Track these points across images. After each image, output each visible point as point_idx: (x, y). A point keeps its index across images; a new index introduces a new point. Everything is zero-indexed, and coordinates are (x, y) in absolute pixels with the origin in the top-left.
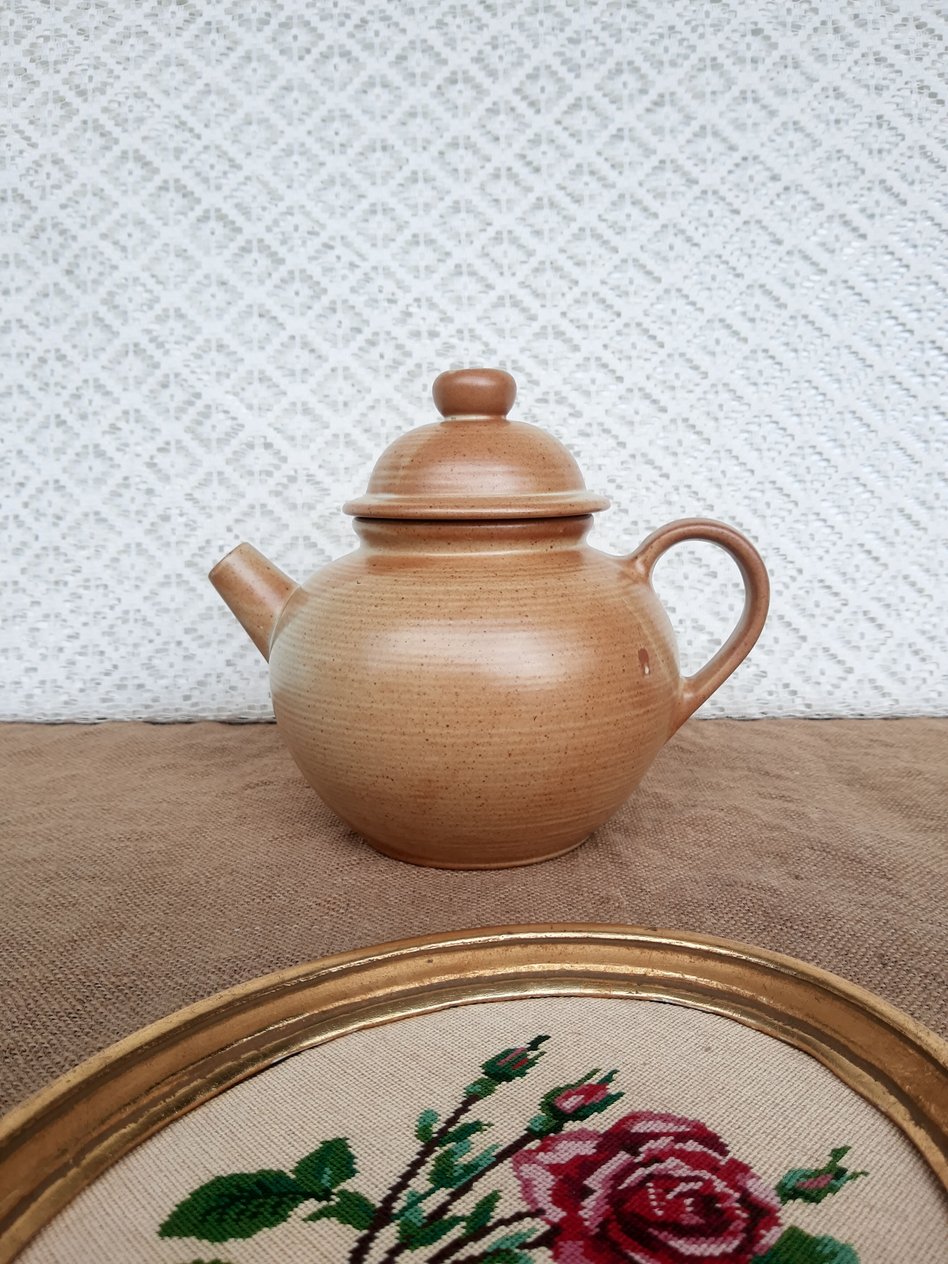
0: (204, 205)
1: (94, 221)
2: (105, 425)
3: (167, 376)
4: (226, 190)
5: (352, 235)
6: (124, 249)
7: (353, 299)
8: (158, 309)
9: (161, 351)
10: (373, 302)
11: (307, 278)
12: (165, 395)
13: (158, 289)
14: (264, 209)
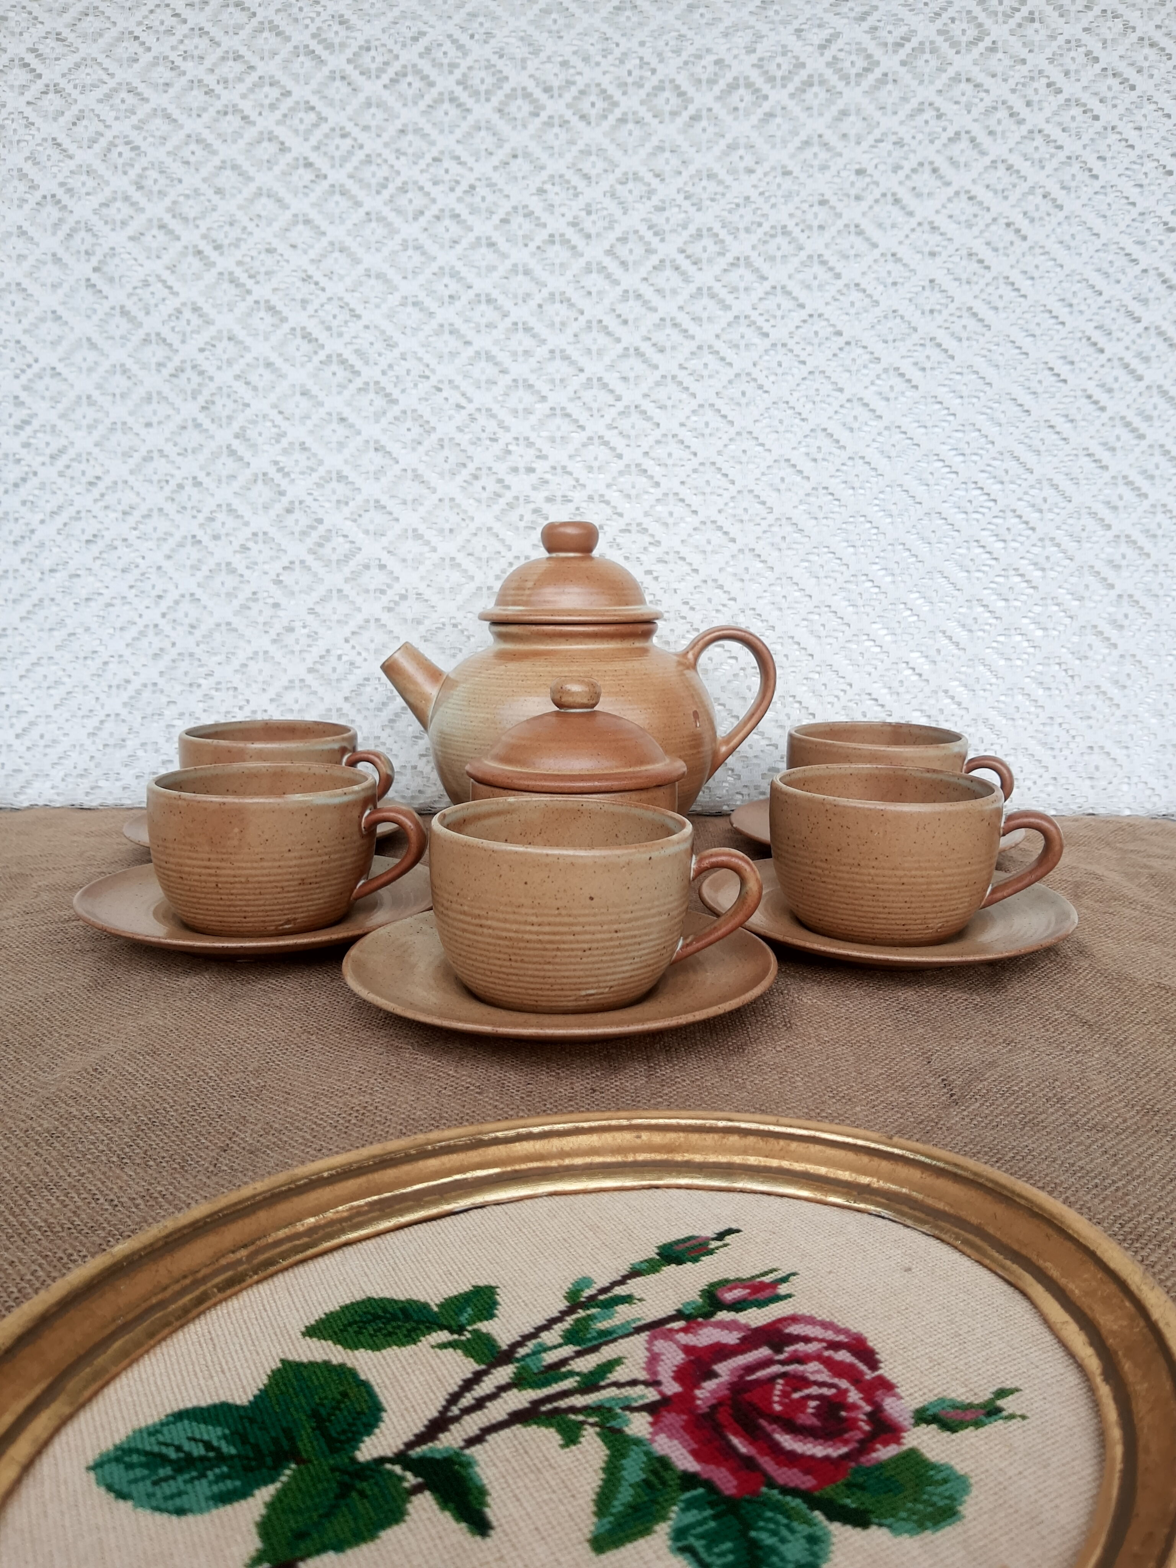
0: (327, 350)
1: (229, 362)
2: (236, 546)
3: (292, 502)
4: (347, 338)
5: (458, 380)
6: (255, 389)
7: (459, 437)
8: (285, 442)
9: (287, 480)
10: (476, 441)
11: (418, 417)
12: (290, 520)
13: (285, 425)
14: (380, 355)
